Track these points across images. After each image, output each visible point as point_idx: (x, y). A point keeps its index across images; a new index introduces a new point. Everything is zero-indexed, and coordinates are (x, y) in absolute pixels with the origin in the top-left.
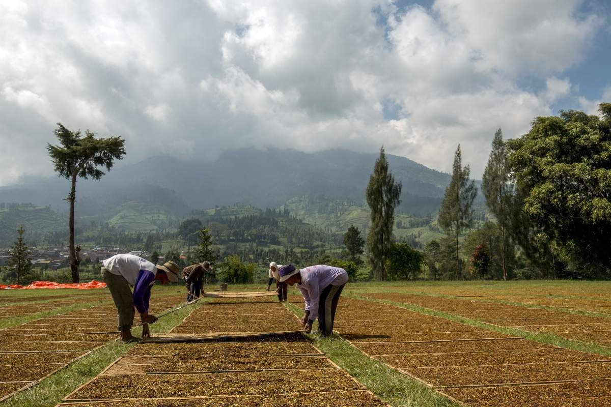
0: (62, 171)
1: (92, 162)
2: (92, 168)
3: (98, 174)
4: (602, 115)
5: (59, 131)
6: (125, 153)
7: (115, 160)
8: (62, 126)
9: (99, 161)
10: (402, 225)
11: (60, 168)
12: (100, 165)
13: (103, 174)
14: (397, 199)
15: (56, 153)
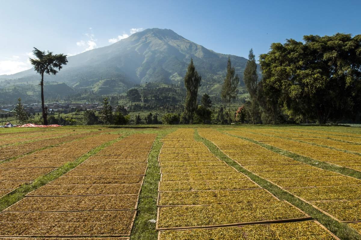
0: (38, 70)
1: (52, 66)
2: (52, 69)
3: (55, 72)
4: (305, 42)
5: (35, 51)
6: (67, 62)
7: (62, 65)
8: (36, 49)
9: (55, 65)
10: (240, 92)
11: (37, 69)
12: (56, 67)
13: (57, 72)
14: (199, 84)
15: (34, 62)
